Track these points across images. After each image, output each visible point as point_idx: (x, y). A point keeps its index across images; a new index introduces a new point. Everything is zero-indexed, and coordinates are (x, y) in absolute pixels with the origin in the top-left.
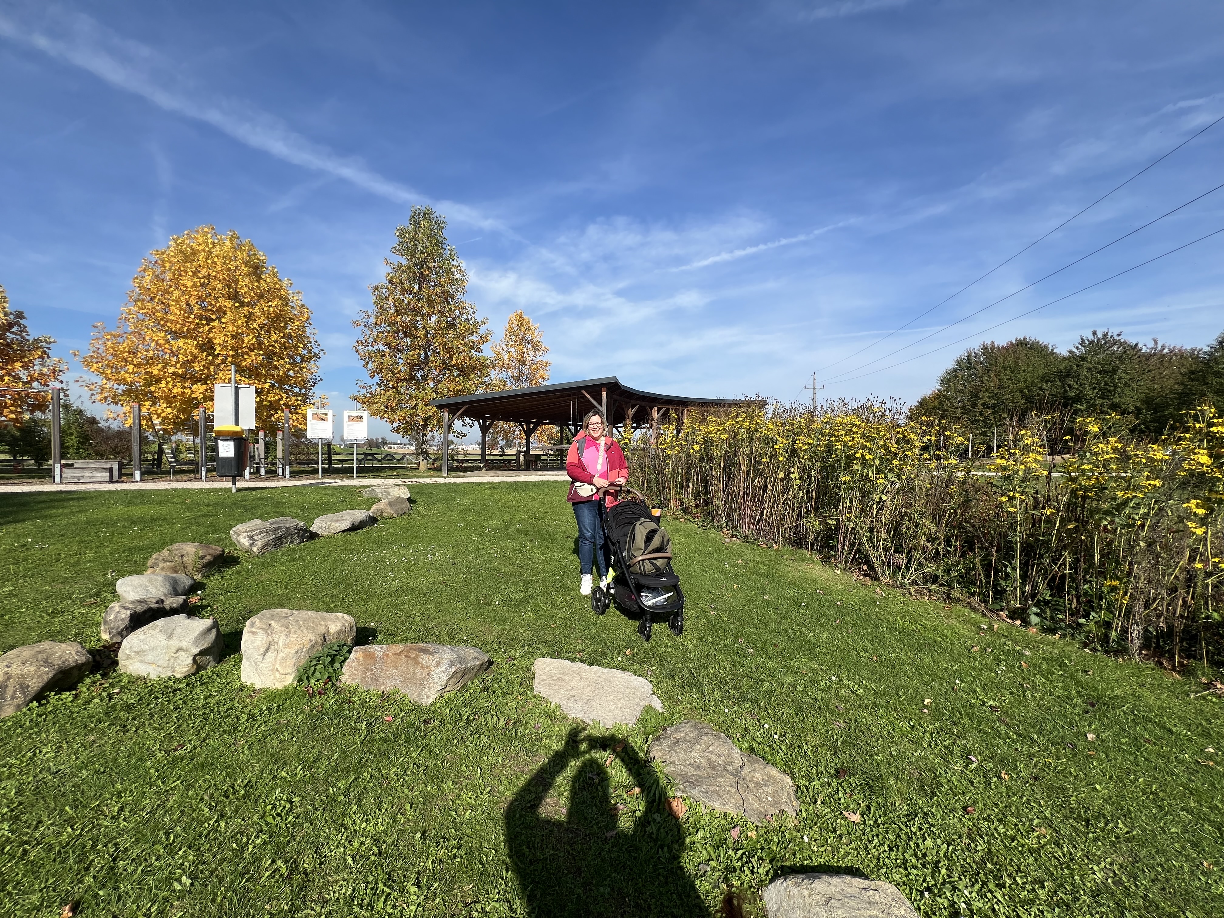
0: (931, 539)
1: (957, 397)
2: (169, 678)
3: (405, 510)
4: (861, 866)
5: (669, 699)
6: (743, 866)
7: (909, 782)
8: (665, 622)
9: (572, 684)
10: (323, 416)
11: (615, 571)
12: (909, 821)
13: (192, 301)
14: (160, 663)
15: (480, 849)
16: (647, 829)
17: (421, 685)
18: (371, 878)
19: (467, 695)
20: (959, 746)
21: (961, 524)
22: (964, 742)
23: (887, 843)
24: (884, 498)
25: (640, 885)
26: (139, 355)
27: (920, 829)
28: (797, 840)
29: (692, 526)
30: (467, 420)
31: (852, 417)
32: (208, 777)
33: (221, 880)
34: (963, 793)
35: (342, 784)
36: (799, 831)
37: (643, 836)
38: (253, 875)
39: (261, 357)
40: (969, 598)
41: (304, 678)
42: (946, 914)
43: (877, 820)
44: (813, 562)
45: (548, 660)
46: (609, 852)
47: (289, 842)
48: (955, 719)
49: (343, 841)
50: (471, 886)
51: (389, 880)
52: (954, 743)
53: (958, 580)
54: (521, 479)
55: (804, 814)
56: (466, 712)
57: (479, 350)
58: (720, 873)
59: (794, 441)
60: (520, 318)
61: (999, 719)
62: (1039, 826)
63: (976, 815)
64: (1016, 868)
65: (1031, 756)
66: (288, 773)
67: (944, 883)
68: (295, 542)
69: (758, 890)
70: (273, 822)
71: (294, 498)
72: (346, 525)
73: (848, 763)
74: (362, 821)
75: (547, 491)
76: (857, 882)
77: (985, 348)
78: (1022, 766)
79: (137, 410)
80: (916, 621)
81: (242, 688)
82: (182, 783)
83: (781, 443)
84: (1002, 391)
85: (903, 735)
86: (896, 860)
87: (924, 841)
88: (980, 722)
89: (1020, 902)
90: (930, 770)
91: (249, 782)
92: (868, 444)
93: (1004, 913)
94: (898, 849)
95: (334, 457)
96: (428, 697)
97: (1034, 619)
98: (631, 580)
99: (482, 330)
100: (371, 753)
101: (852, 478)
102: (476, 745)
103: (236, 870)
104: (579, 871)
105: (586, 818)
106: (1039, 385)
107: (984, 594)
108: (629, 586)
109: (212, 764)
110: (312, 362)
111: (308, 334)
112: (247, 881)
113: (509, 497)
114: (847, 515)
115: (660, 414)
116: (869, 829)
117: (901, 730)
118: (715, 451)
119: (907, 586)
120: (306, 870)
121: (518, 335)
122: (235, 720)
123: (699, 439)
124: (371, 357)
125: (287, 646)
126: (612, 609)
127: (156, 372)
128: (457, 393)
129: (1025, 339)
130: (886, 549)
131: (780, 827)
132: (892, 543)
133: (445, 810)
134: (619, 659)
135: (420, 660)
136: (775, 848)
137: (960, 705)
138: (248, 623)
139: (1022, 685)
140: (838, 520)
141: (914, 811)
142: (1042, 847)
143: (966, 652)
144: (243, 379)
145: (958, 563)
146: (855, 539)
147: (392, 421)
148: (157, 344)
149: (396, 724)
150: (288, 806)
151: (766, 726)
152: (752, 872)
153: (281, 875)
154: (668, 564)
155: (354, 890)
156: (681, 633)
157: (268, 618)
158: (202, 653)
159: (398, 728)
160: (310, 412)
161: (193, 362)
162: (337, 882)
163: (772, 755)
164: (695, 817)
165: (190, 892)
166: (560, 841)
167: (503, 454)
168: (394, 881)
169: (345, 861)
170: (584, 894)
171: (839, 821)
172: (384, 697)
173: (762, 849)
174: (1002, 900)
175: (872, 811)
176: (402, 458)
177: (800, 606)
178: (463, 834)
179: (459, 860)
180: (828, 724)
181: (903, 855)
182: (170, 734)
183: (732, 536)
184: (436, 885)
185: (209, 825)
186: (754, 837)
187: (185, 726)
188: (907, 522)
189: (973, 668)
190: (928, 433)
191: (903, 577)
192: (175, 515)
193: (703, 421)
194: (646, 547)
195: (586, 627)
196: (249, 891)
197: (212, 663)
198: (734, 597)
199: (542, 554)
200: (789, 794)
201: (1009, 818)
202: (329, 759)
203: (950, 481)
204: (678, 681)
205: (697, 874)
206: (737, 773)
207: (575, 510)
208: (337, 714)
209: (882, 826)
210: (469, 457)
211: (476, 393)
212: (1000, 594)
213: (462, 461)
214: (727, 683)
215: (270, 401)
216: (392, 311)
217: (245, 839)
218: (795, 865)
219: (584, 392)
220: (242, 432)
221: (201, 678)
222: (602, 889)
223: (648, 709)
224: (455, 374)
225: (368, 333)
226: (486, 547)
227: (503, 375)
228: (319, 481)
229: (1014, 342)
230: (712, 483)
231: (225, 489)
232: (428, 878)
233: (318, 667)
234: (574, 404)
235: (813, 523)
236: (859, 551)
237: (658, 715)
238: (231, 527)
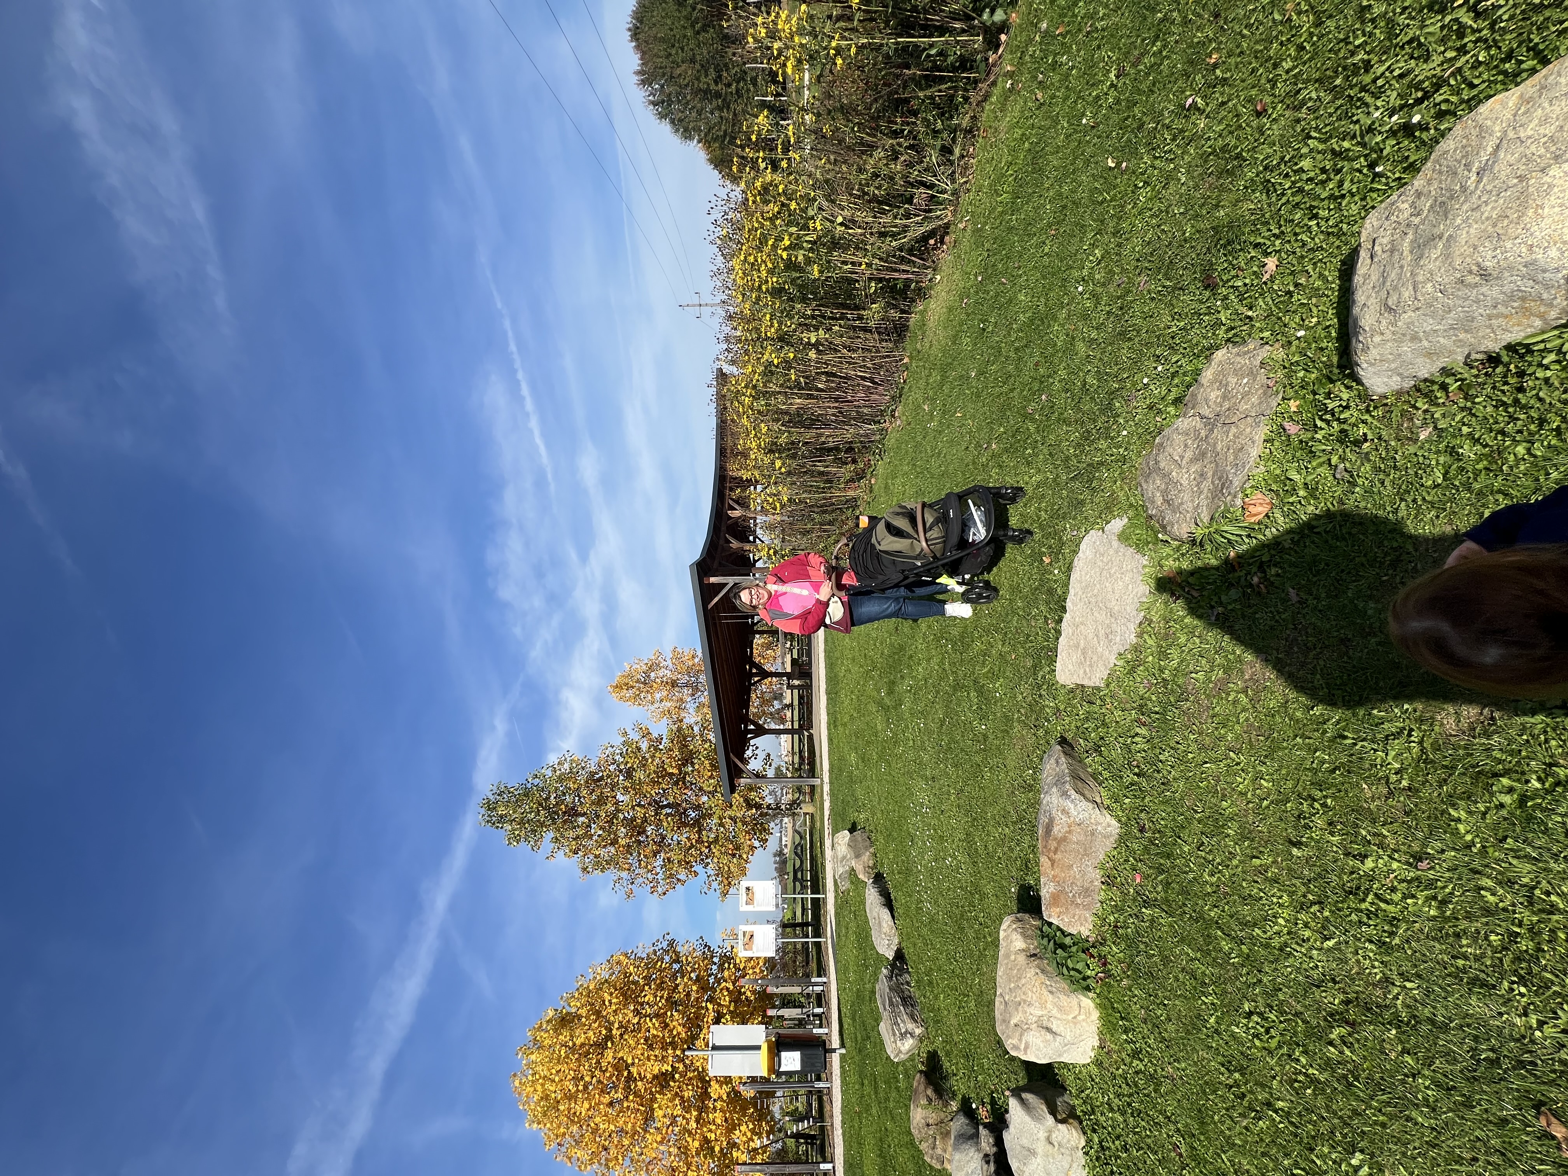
0: (895, 156)
1: (708, 118)
2: (1086, 1154)
3: (865, 836)
4: (1339, 258)
5: (1109, 509)
6: (1338, 419)
7: (1222, 189)
8: (1007, 510)
9: (1091, 636)
10: (748, 936)
11: (941, 575)
12: (1275, 191)
13: (606, 1099)
14: (1067, 1166)
15: (1315, 771)
16: (1287, 546)
17: (1093, 834)
18: (1354, 917)
19: (1106, 774)
20: (1173, 121)
21: (872, 118)
22: (1166, 113)
23: (1306, 221)
24: (840, 219)
25: (1364, 559)
26: (675, 1164)
27: (1287, 175)
28: (1303, 345)
29: (881, 468)
30: (749, 753)
31: (736, 263)
32: (1216, 1117)
33: (1356, 1113)
34: (1237, 116)
35: (1226, 946)
36: (1290, 343)
37: (1296, 552)
38: (1348, 1070)
39: (675, 1014)
40: (970, 104)
41: (1084, 984)
42: (1406, 143)
43: (1274, 235)
44: (925, 310)
45: (1058, 665)
46: (1317, 598)
47: (1305, 1022)
48: (1135, 125)
49: (1303, 950)
50: (1364, 786)
51: (1356, 894)
52: (1168, 127)
53: (947, 119)
54: (823, 686)
55: (1267, 334)
56: (1129, 777)
57: (660, 739)
58: (1348, 450)
59: (767, 339)
60: (618, 687)
61: (1134, 65)
62: (1283, 12)
63: (1268, 99)
64: (1341, 44)
65: (1186, 22)
66: (1212, 1015)
67: (1364, 145)
68: (908, 979)
69: (1372, 400)
70: (1277, 1039)
71: (852, 976)
72: (885, 914)
73: (1195, 272)
74: (1276, 923)
75: (838, 654)
76: (1363, 266)
77: (643, 82)
78: (1199, 35)
79: (744, 1168)
80: (1003, 175)
81: (1098, 1063)
82: (1224, 1152)
83: (770, 356)
84: (698, 58)
85: (1157, 197)
86: (1330, 210)
87: (1304, 171)
88: (1140, 92)
89: (1390, 40)
90: (1206, 161)
91: (1223, 1065)
92: (770, 243)
93: (1406, 61)
94: (1315, 207)
95: (799, 920)
96: (1109, 826)
97: (999, 16)
98: (953, 555)
99: (634, 736)
100: (1185, 905)
101: (815, 262)
102: (1172, 767)
103: (1342, 1092)
104: (1344, 641)
105: (1272, 628)
106: (689, 9)
107: (965, 84)
108: (961, 558)
109: (1200, 1111)
110: (678, 949)
111: (644, 955)
112: (1357, 1079)
113: (846, 701)
114: (863, 267)
115: (736, 506)
116: (1288, 246)
117: (1151, 199)
118: (783, 440)
119: (956, 186)
120: (1342, 1002)
121: (639, 689)
122: (1141, 1076)
123: (767, 461)
124: (671, 876)
125: (1043, 1006)
126: (990, 577)
127: (697, 1144)
128: (714, 767)
129: (629, 30)
130: (907, 216)
131: (1285, 367)
132: (899, 207)
133: (1259, 811)
134: (1056, 572)
135: (1060, 835)
136: (1313, 376)
137: (1115, 118)
138: (1013, 1053)
139: (1088, 33)
140: (870, 279)
141: (1262, 183)
142: (1312, 8)
143: (1044, 109)
144: (702, 1036)
145: (925, 119)
146: (894, 256)
147: (752, 848)
148: (661, 1143)
149: (1144, 868)
150: (1255, 1018)
151: (1145, 381)
152: (1347, 407)
153: (1350, 1035)
154: (931, 506)
155: (1371, 942)
156: (1021, 489)
157: (1007, 1027)
158: (1053, 1112)
159: (1150, 867)
160: (742, 953)
161: (682, 1097)
162: (1358, 961)
163: (1185, 374)
164: (1270, 482)
165: (1372, 1155)
166: (1303, 665)
167: (791, 705)
168: (1358, 888)
169: (1329, 950)
170: (1375, 635)
171: (1275, 287)
172: (1109, 881)
173: (1314, 393)
174: (1387, 64)
175: (1262, 241)
176: (799, 833)
177: (984, 330)
178: (1293, 793)
179: (1329, 801)
180: (1143, 296)
181: (1323, 200)
182: (1159, 1161)
183: (893, 416)
184: (1364, 833)
185: (1281, 1122)
186: (1298, 402)
187: (1149, 1141)
188: (872, 189)
189: (1066, 98)
190: (754, 162)
191: (944, 192)
192: (875, 1127)
193: (745, 455)
194: (908, 536)
195: (1015, 613)
196: (1370, 1078)
197: (1066, 1098)
198: (973, 417)
199: (919, 664)
200: (1238, 354)
201: (1272, 53)
202: (1192, 960)
203: (817, 132)
204: (1086, 495)
205: (1348, 482)
206: (1210, 424)
207: (862, 623)
208: (1131, 943)
209: (1283, 228)
210: (796, 749)
211: (714, 740)
212: (965, 63)
213: (801, 757)
214: (1088, 432)
215: (730, 1002)
216: (613, 850)
217: (1301, 1078)
218: (1337, 349)
219: (710, 606)
220: (769, 1042)
221: (1085, 1113)
222: (1370, 612)
223: (1124, 537)
224: (690, 769)
225: (641, 880)
226: (911, 737)
227: (691, 706)
228: (829, 941)
229: (634, 44)
230: (824, 443)
231: (841, 1062)
232: (1356, 843)
233: (1071, 965)
234: (726, 618)
235: (874, 312)
236: (910, 251)
237: (1132, 525)
238: (888, 1058)
